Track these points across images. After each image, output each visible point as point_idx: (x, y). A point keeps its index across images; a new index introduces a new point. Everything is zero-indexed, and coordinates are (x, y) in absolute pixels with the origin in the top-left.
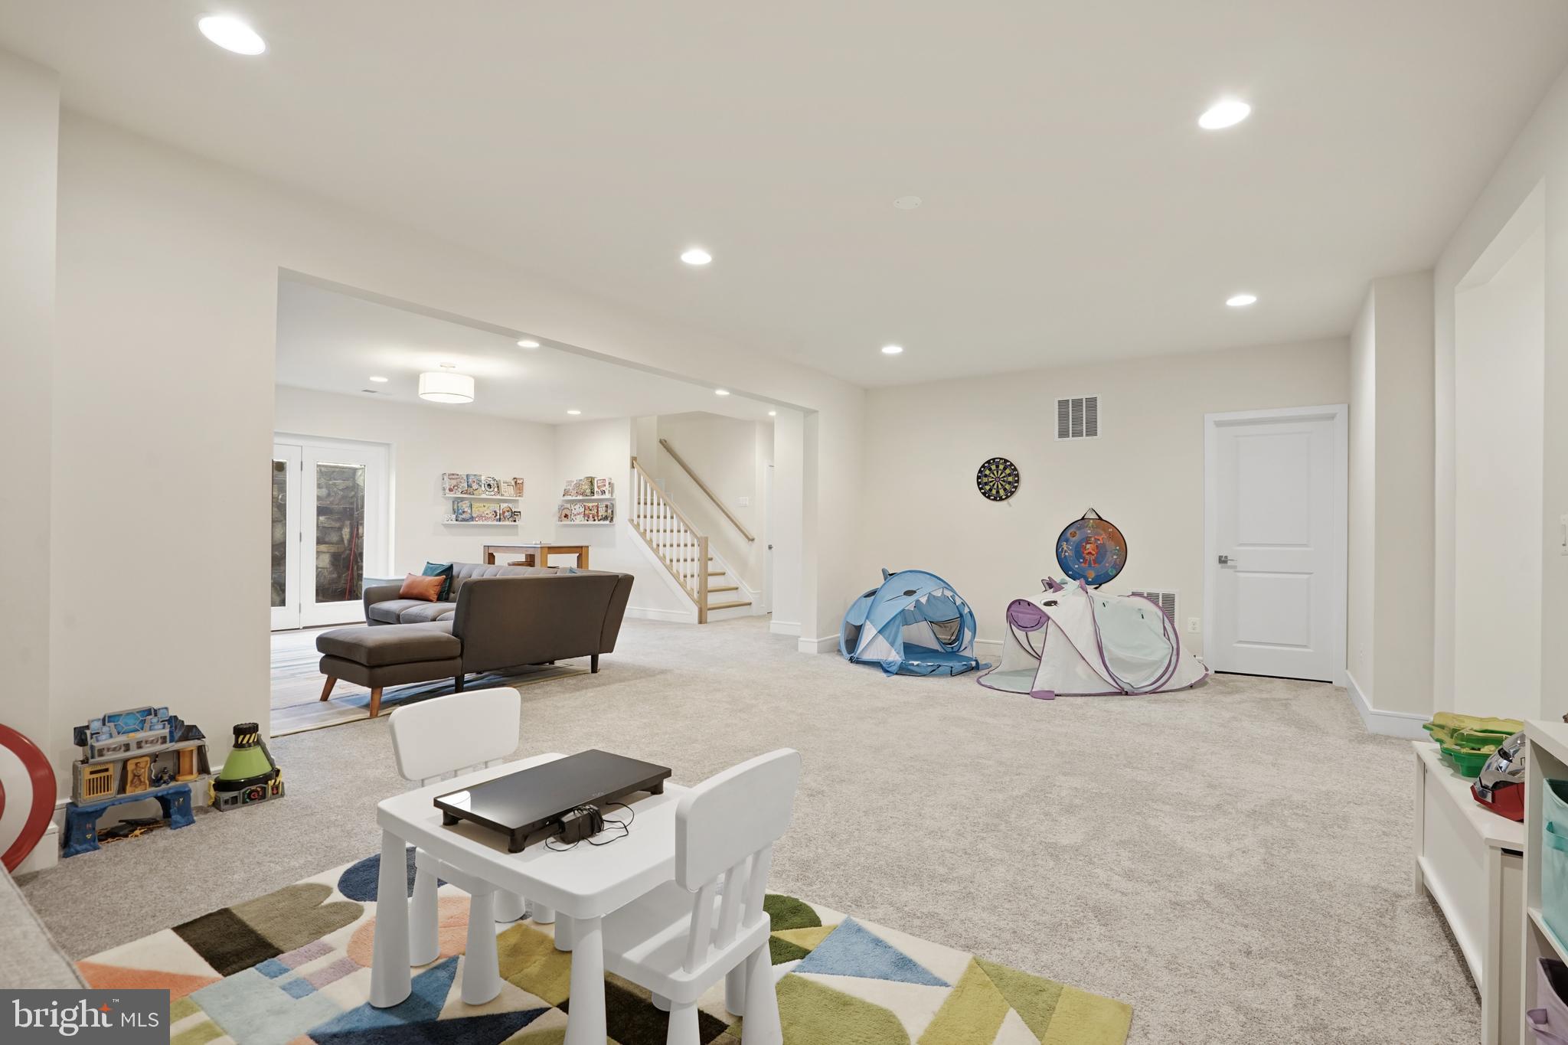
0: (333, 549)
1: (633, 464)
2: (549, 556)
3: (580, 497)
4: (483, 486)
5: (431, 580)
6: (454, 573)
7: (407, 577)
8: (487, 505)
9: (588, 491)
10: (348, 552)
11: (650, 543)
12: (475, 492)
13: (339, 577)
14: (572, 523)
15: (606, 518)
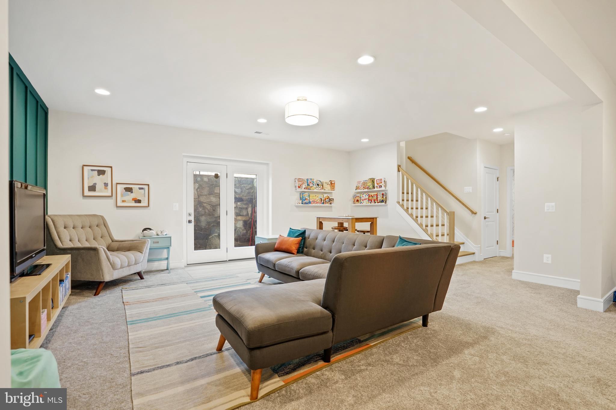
0: (244, 218)
1: (399, 169)
2: (356, 223)
3: (366, 190)
4: (315, 185)
5: (293, 240)
6: (306, 236)
7: (279, 238)
8: (317, 195)
9: (371, 187)
10: (250, 220)
11: (411, 215)
12: (311, 188)
13: (247, 232)
14: (361, 204)
15: (382, 201)
